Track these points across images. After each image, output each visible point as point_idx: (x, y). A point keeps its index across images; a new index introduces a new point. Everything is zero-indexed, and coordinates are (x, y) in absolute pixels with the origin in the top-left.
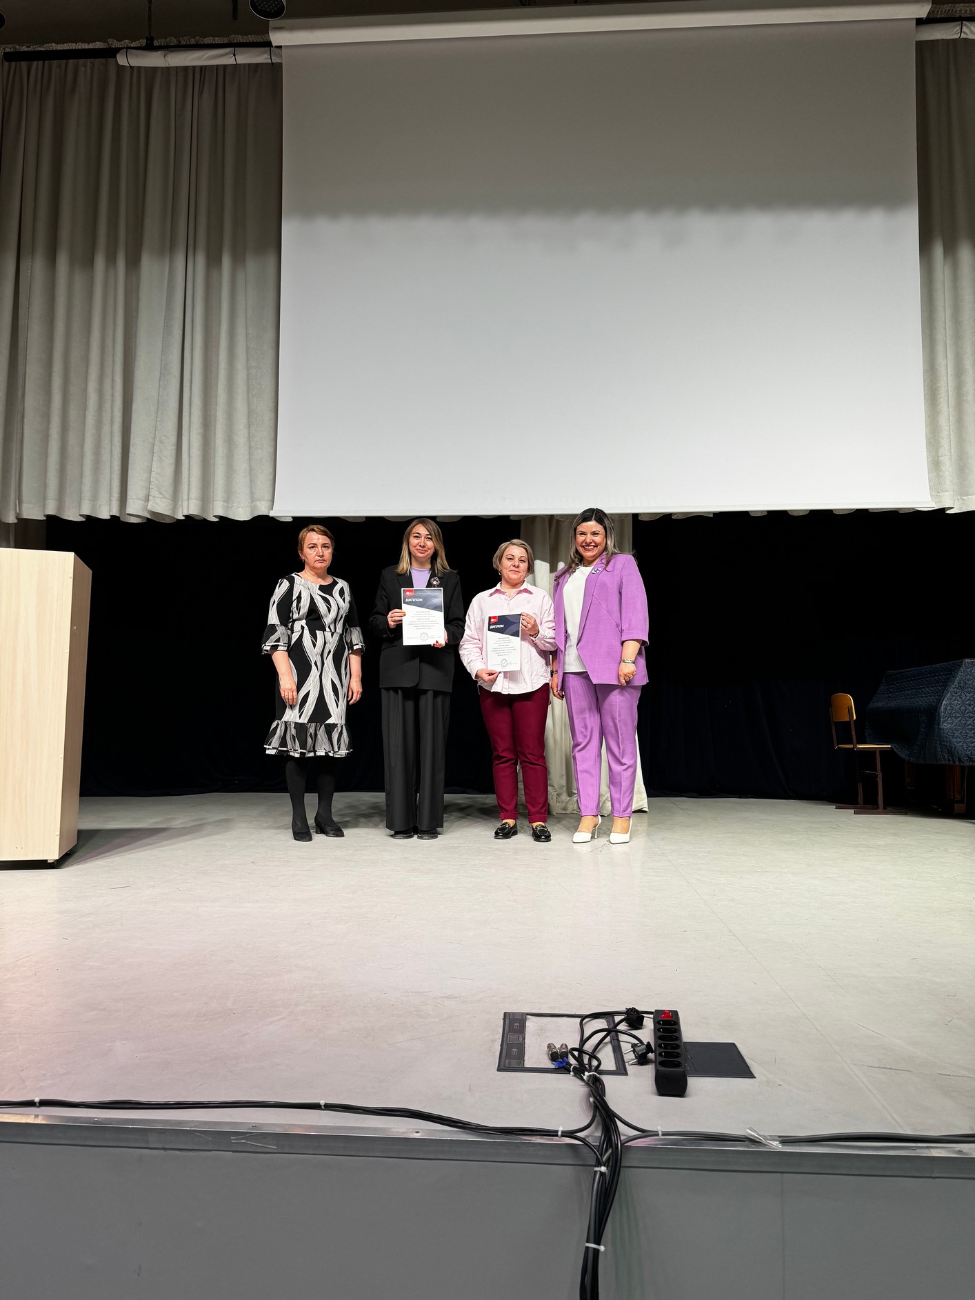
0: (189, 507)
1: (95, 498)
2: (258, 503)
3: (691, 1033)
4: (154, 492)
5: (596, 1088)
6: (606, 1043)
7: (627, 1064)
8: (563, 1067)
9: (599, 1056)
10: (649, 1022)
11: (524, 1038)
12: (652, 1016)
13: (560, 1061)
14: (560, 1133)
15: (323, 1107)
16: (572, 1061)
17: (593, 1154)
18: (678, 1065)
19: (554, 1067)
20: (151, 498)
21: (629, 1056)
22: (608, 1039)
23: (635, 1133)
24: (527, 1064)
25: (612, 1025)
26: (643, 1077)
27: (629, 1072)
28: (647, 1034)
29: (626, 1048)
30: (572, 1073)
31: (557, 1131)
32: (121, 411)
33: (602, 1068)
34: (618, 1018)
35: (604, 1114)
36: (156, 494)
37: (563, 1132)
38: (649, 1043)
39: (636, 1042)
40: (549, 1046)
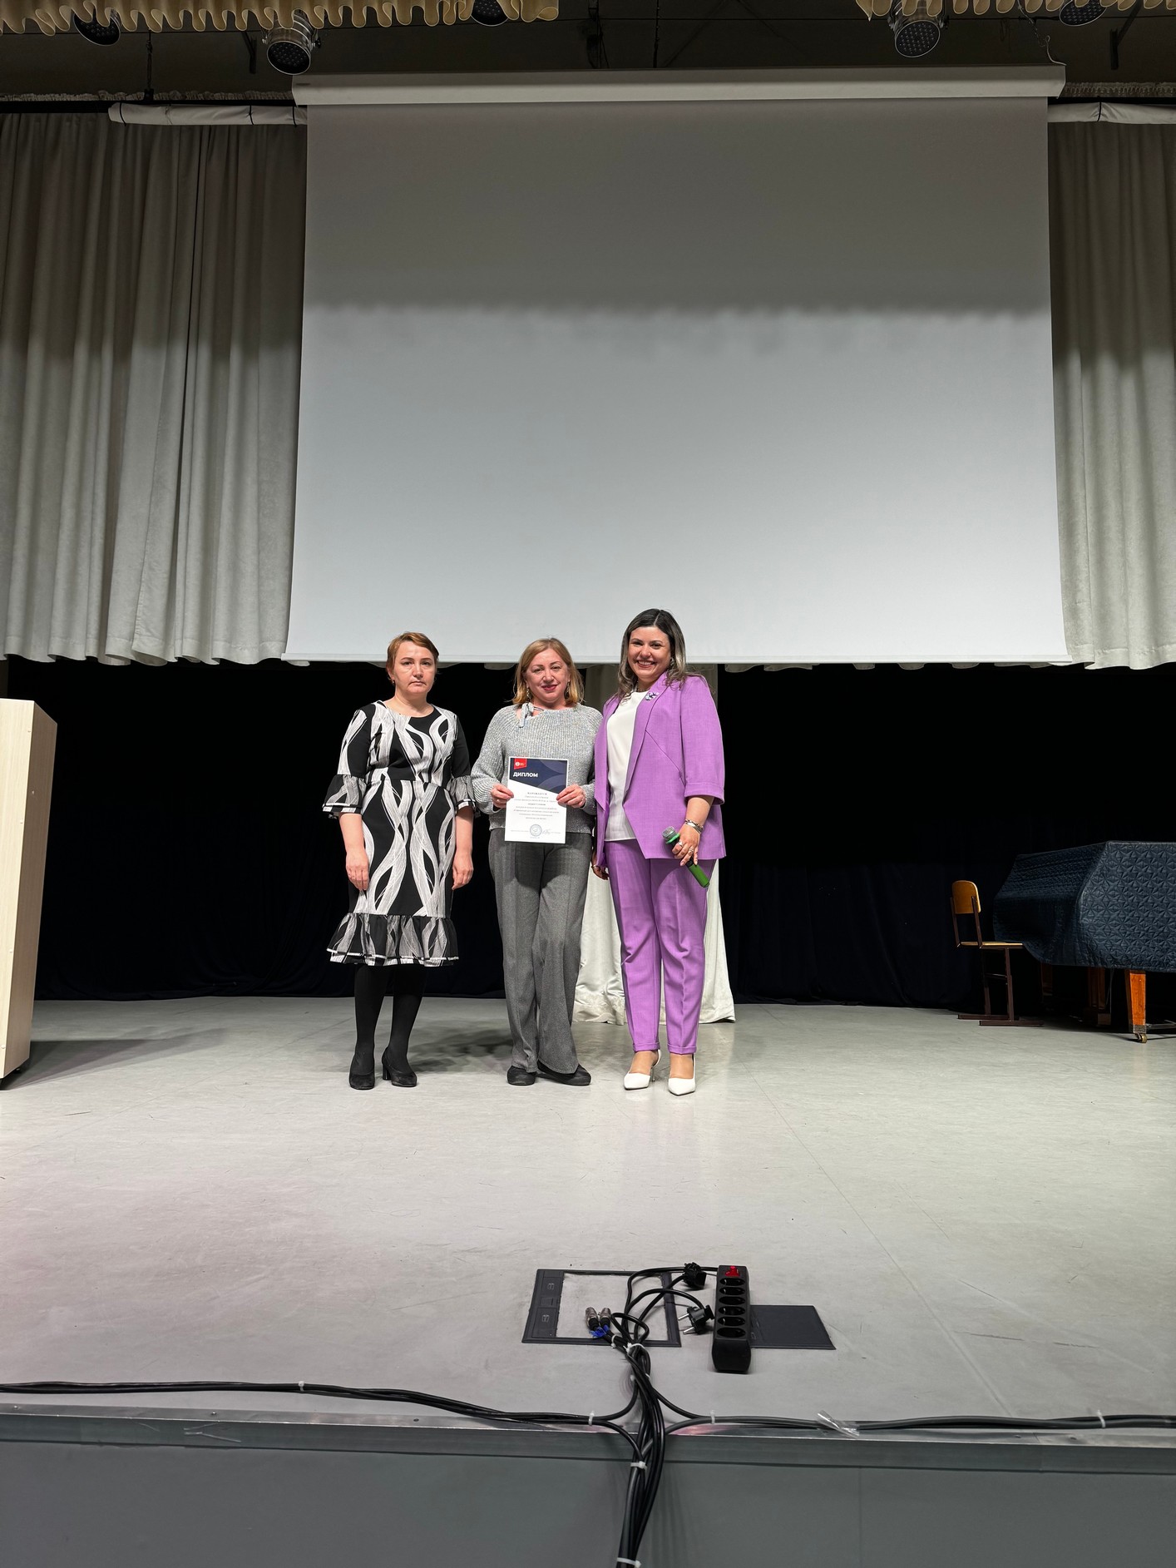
0: (184, 647)
1: (68, 635)
2: (267, 644)
3: (761, 1293)
4: (140, 629)
5: (640, 1364)
6: (659, 1307)
7: (681, 1333)
8: (603, 1337)
9: (648, 1323)
10: (711, 1280)
11: (558, 1302)
12: (715, 1273)
13: (600, 1329)
14: (590, 1420)
15: (302, 1390)
16: (615, 1330)
17: (631, 1446)
18: (741, 1334)
19: (591, 1336)
20: (136, 636)
21: (685, 1323)
22: (661, 1301)
23: (683, 1419)
24: (560, 1334)
25: (667, 1284)
26: (698, 1349)
27: (683, 1343)
28: (707, 1296)
29: (681, 1312)
30: (613, 1345)
31: (588, 1418)
32: (103, 531)
33: (650, 1337)
34: (675, 1276)
35: (645, 1395)
36: (143, 631)
37: (594, 1418)
38: (708, 1306)
39: (693, 1305)
40: (588, 1311)
